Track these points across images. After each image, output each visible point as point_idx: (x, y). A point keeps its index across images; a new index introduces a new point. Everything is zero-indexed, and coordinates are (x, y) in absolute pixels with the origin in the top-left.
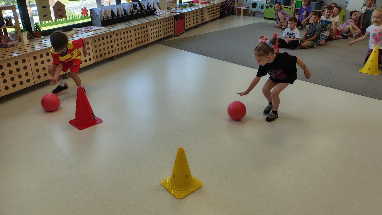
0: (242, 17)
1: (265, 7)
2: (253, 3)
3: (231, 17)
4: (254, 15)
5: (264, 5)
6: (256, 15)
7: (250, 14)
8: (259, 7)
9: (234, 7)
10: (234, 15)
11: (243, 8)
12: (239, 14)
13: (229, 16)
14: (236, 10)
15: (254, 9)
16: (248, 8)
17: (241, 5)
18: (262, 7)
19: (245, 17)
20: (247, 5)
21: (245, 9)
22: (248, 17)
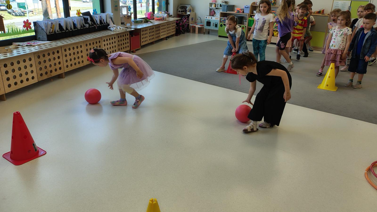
0: (197, 35)
1: (219, 25)
2: (207, 22)
3: (186, 34)
4: (209, 33)
5: (217, 23)
6: (210, 33)
7: (205, 32)
8: (213, 26)
9: (189, 24)
10: (189, 32)
11: (197, 26)
12: (194, 31)
13: (184, 33)
14: (191, 27)
15: (208, 28)
16: (203, 27)
17: (196, 23)
18: (216, 26)
19: (200, 34)
20: (201, 23)
21: (200, 27)
22: (202, 35)
